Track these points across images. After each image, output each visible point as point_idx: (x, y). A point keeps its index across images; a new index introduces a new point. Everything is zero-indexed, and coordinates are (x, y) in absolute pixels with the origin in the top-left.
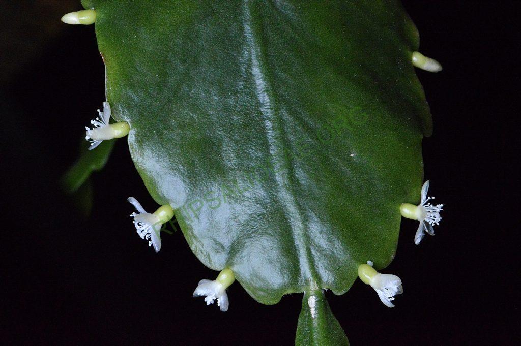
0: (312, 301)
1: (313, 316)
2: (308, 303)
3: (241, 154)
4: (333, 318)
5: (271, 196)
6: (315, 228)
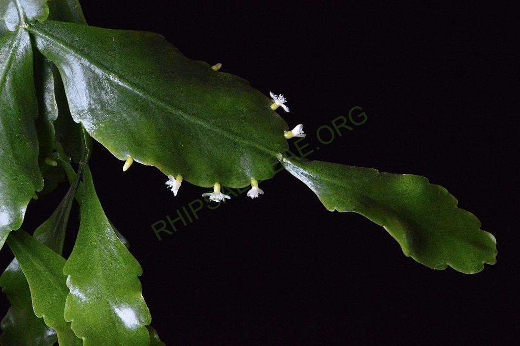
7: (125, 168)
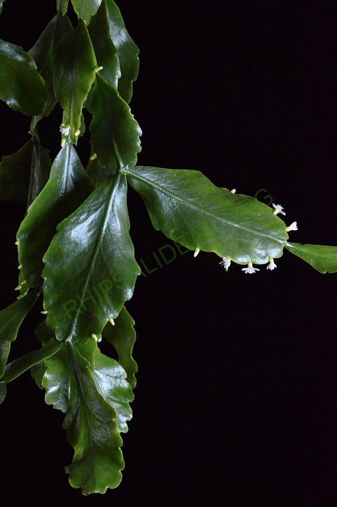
1: (291, 247)
2: (288, 246)
3: (246, 238)
5: (259, 238)
6: (272, 233)
7: (196, 255)
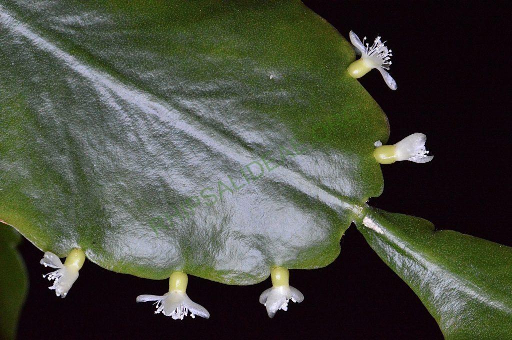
0: (369, 222)
1: (382, 233)
2: (365, 227)
3: (187, 172)
4: (396, 215)
